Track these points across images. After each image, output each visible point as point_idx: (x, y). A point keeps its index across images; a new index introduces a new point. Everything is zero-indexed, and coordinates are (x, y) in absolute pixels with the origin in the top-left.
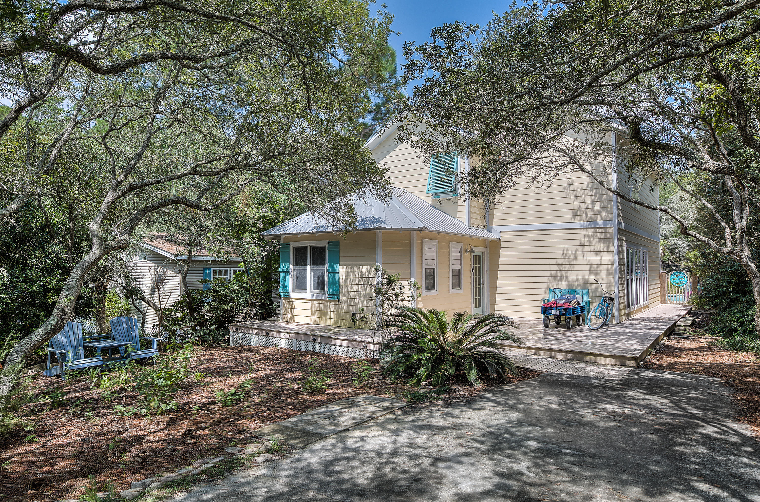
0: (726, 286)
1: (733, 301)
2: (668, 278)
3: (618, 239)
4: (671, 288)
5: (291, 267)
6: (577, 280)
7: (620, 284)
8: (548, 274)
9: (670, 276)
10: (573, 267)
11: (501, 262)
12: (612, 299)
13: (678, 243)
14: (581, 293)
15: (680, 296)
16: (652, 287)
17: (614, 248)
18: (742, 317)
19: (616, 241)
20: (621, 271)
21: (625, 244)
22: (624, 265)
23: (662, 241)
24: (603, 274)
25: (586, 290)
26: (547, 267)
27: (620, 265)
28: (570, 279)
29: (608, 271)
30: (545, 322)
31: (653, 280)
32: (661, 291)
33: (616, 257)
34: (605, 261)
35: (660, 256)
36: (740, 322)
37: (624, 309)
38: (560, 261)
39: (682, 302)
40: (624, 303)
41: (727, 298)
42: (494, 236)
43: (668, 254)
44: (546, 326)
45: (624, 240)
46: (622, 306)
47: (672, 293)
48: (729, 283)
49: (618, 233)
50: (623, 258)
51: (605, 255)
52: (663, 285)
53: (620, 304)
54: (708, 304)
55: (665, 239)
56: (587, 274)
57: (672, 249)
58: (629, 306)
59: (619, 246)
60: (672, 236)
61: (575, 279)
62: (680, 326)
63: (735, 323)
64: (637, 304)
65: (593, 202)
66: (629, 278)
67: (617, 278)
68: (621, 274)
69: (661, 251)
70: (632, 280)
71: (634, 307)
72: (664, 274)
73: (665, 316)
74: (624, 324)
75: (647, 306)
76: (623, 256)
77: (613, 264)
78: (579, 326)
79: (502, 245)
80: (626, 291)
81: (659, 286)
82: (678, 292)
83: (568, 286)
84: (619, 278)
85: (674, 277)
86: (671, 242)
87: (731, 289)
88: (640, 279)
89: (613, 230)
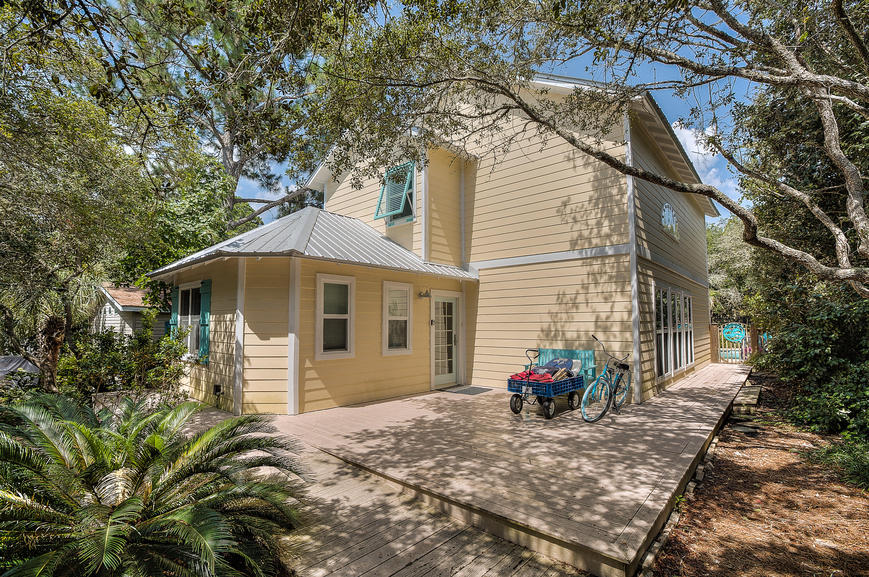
0: (820, 346)
1: (832, 370)
2: (720, 331)
3: (638, 273)
4: (725, 342)
5: (179, 317)
6: (579, 337)
7: (642, 342)
8: (538, 327)
9: (722, 329)
10: (573, 318)
11: (480, 311)
12: (625, 367)
13: (730, 294)
14: (583, 356)
15: (736, 352)
16: (700, 343)
17: (633, 287)
18: (855, 401)
19: (635, 277)
20: (644, 322)
21: (652, 282)
22: (650, 313)
23: (712, 292)
24: (616, 328)
25: (590, 352)
26: (536, 318)
27: (642, 312)
28: (569, 335)
29: (622, 322)
30: (513, 404)
31: (701, 335)
32: (712, 348)
33: (635, 303)
34: (618, 307)
35: (710, 308)
36: (851, 409)
37: (653, 379)
38: (555, 309)
39: (738, 360)
40: (652, 370)
41: (822, 365)
42: (471, 275)
43: (720, 306)
44: (516, 409)
45: (650, 276)
46: (647, 376)
47: (725, 347)
48: (825, 339)
49: (638, 263)
50: (649, 303)
51: (618, 297)
52: (714, 342)
53: (642, 372)
54: (787, 373)
55: (716, 290)
56: (591, 327)
57: (723, 301)
58: (660, 373)
59: (639, 283)
60: (723, 287)
61: (575, 335)
62: (740, 405)
63: (843, 411)
64: (676, 368)
65: (599, 224)
66: (662, 332)
67: (637, 333)
68: (645, 327)
69: (712, 303)
70: (666, 335)
71: (671, 372)
72: (715, 326)
73: (716, 386)
74: (649, 404)
75: (693, 369)
76: (649, 299)
77: (630, 312)
78: (573, 409)
79: (481, 287)
80: (655, 353)
81: (709, 341)
82: (733, 346)
83: (566, 346)
84: (641, 333)
85: (728, 330)
86: (723, 292)
87: (828, 350)
88: (680, 334)
89: (628, 261)
